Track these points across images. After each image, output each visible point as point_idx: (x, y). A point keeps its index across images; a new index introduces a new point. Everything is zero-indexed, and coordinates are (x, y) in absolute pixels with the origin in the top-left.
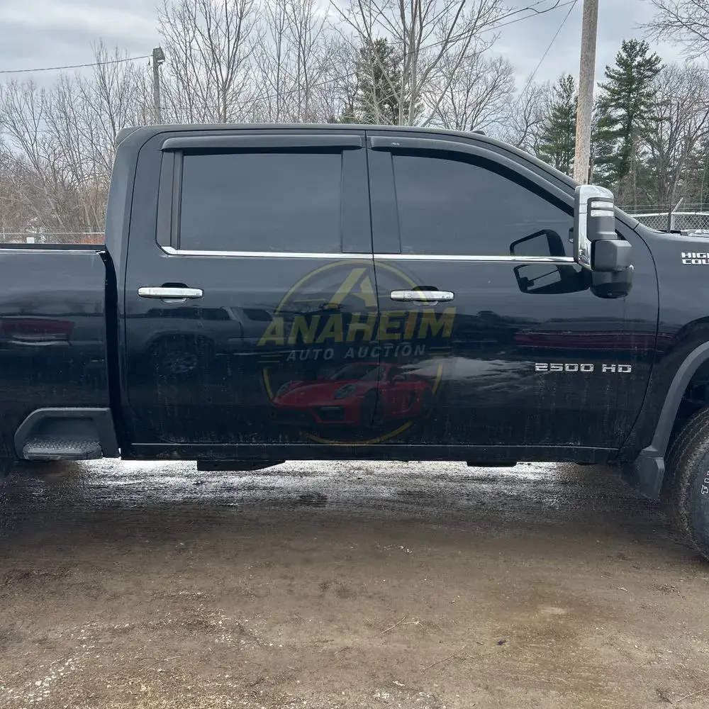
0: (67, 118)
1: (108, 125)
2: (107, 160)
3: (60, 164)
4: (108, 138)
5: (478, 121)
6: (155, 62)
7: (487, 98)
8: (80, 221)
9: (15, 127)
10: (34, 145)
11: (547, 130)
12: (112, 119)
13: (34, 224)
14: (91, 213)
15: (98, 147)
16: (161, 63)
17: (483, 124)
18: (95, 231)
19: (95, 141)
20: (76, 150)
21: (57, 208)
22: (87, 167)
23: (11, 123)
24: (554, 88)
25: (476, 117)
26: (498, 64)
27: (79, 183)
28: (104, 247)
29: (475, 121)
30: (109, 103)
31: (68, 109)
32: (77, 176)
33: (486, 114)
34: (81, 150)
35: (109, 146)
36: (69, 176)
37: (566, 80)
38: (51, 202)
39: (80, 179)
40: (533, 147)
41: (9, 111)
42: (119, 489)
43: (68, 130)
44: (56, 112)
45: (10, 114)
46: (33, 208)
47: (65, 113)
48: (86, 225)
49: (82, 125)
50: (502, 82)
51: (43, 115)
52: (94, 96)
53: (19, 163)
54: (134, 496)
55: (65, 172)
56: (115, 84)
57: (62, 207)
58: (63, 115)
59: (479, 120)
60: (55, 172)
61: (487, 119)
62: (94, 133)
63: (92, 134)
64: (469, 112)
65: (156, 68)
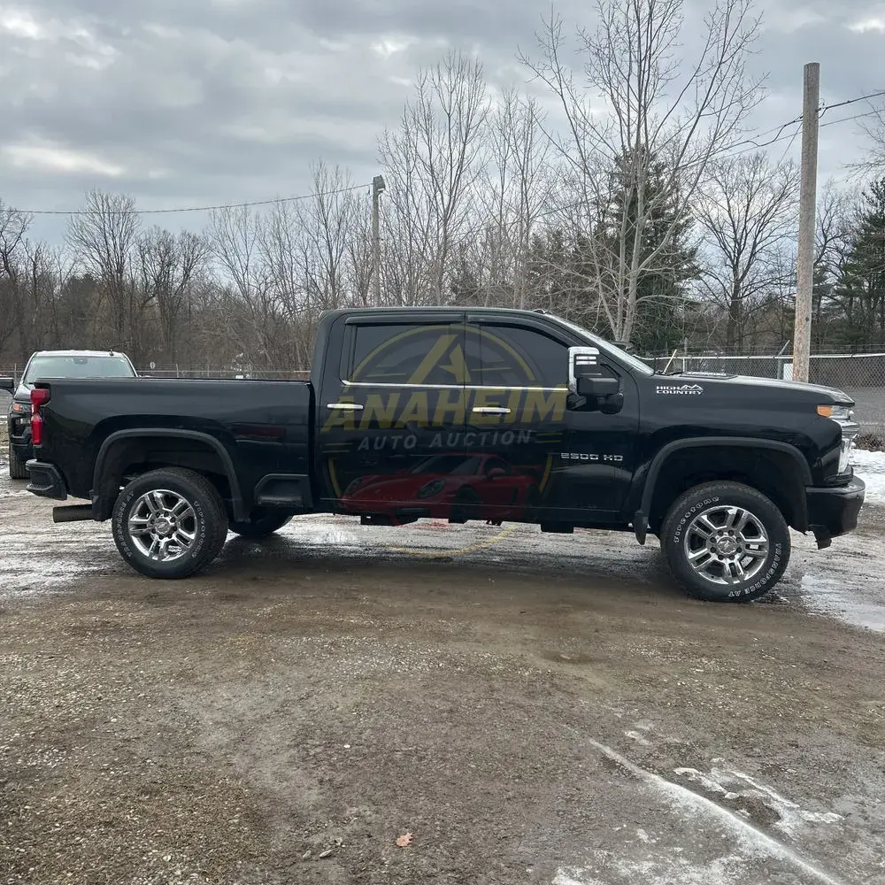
0: (282, 245)
1: (325, 252)
2: (322, 290)
3: (271, 294)
4: (324, 266)
5: (763, 236)
6: (375, 190)
7: (774, 209)
8: (290, 359)
9: (226, 256)
10: (246, 276)
11: (855, 245)
12: (329, 245)
13: (238, 360)
14: (302, 350)
15: (314, 276)
16: (381, 192)
17: (770, 239)
18: (306, 369)
19: (310, 270)
20: (290, 279)
21: (265, 343)
22: (301, 297)
23: (223, 251)
24: (864, 194)
25: (759, 232)
26: (788, 168)
27: (291, 315)
28: (310, 382)
29: (760, 235)
30: (326, 227)
31: (283, 236)
32: (288, 308)
33: (773, 228)
34: (294, 279)
35: (324, 275)
36: (280, 307)
37: (879, 184)
38: (259, 337)
39: (292, 309)
40: (838, 266)
41: (221, 239)
42: (312, 550)
43: (281, 258)
44: (269, 239)
45: (222, 242)
46: (240, 343)
47: (280, 239)
48: (296, 362)
49: (297, 252)
50: (792, 189)
51: (256, 242)
52: (311, 220)
53: (227, 293)
54: (322, 553)
55: (277, 303)
56: (334, 206)
57: (270, 342)
58: (277, 242)
59: (765, 235)
60: (266, 303)
61: (775, 233)
62: (309, 260)
63: (307, 261)
64: (750, 225)
65: (375, 197)
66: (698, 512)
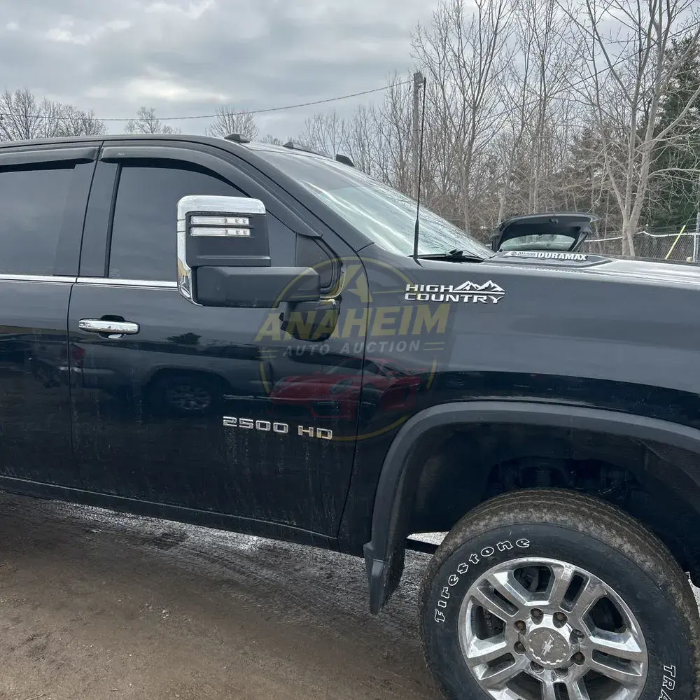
65: (416, 91)
66: (485, 565)
